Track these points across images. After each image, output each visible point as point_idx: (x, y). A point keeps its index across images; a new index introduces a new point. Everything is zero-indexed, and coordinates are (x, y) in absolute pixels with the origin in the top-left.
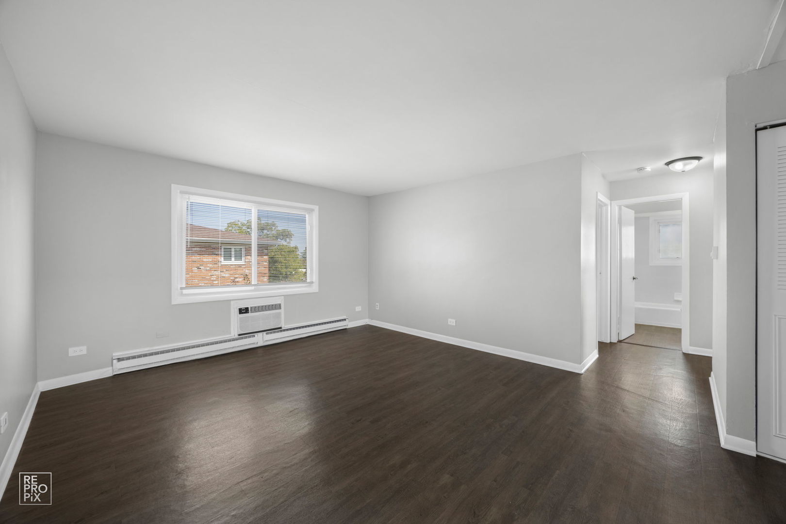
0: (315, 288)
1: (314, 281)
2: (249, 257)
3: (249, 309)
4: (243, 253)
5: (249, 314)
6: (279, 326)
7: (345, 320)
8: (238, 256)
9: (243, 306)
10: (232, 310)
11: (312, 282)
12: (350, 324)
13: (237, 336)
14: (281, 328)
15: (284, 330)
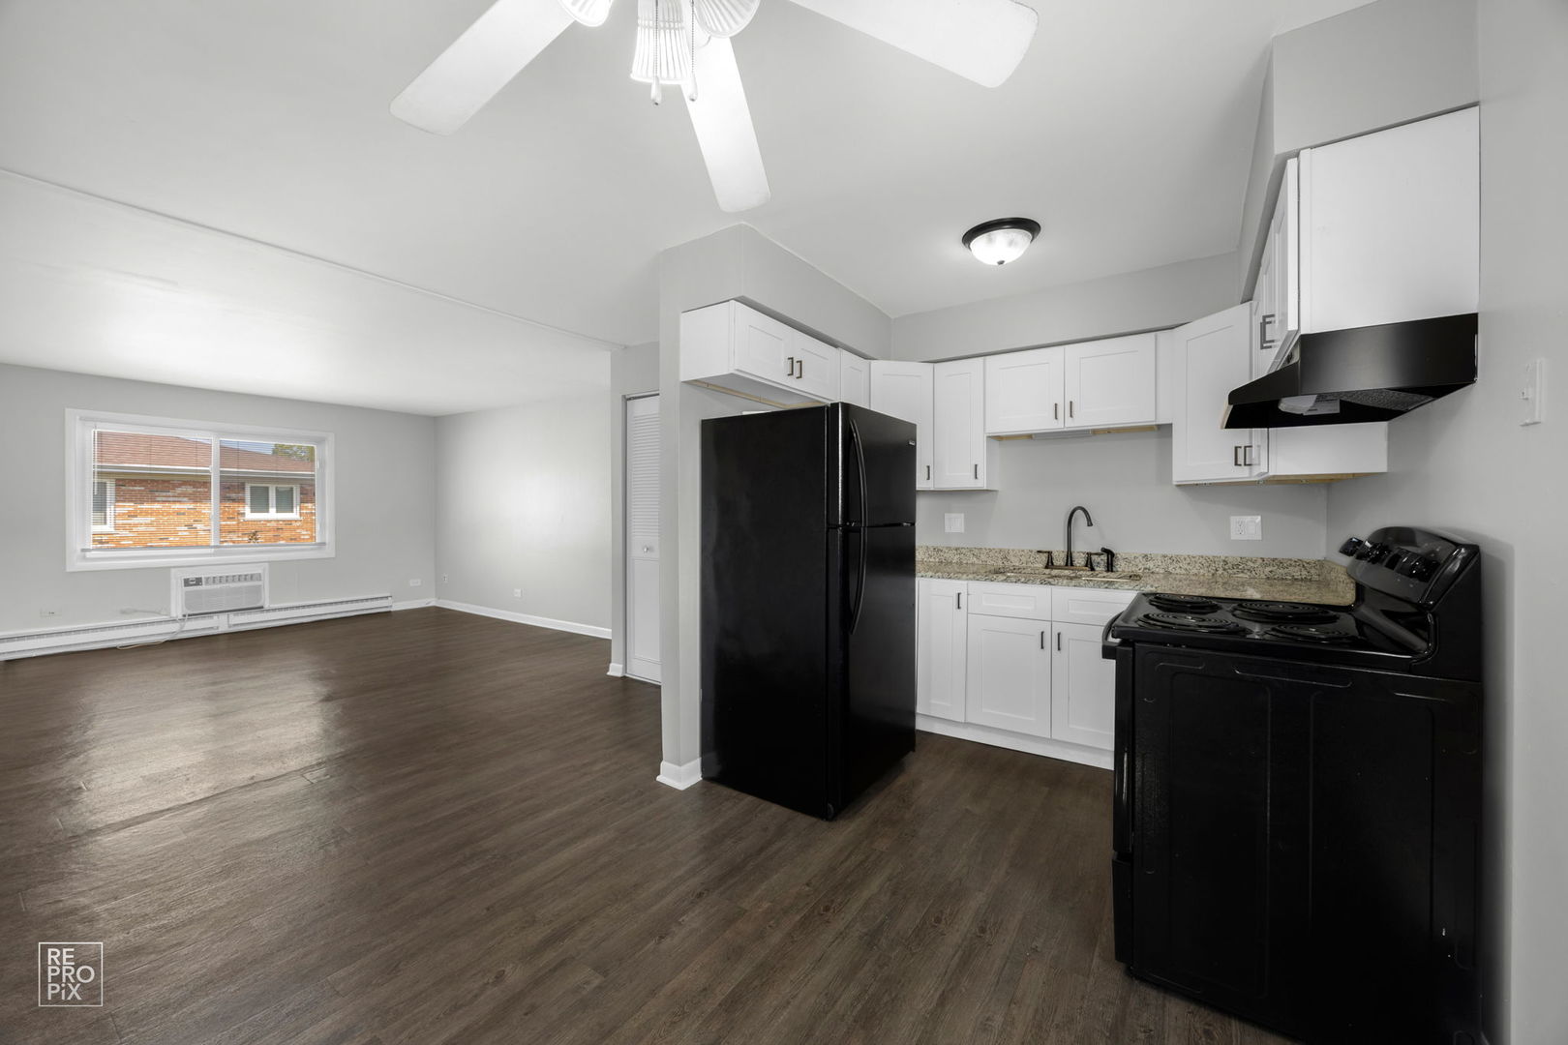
0: (329, 552)
1: (327, 542)
2: (310, 505)
3: (203, 580)
4: (296, 496)
5: (203, 587)
6: (259, 605)
7: (387, 597)
8: (285, 502)
9: (192, 575)
10: (173, 581)
11: (324, 544)
12: (398, 606)
13: (180, 617)
14: (262, 607)
15: (268, 611)
